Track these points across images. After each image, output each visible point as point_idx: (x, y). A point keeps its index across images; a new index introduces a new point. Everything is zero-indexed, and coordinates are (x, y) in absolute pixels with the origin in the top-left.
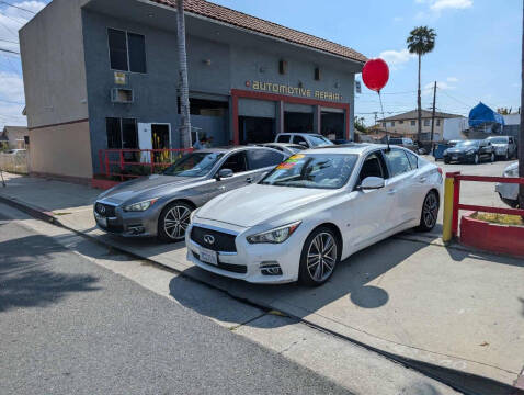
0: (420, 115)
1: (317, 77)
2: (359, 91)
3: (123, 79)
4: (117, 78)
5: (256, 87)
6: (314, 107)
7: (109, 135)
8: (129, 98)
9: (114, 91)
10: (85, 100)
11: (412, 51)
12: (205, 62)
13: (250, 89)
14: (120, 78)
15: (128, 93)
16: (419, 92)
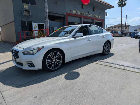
0: (121, 25)
1: (94, 10)
2: (106, 16)
3: (27, 7)
4: (25, 6)
5: (74, 12)
6: (93, 20)
7: (22, 26)
8: (29, 14)
9: (23, 11)
10: (13, 14)
11: (119, 6)
12: (57, 3)
13: (72, 13)
14: (26, 6)
15: (29, 12)
16: (121, 18)
